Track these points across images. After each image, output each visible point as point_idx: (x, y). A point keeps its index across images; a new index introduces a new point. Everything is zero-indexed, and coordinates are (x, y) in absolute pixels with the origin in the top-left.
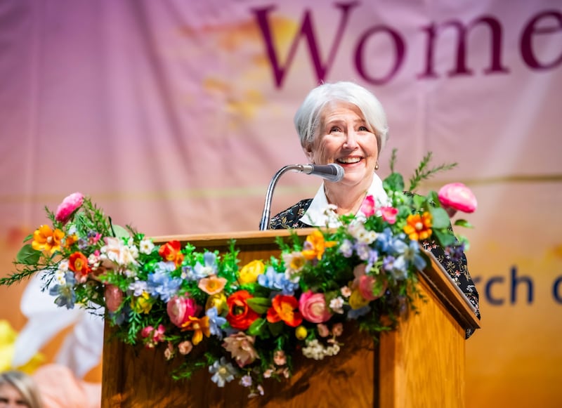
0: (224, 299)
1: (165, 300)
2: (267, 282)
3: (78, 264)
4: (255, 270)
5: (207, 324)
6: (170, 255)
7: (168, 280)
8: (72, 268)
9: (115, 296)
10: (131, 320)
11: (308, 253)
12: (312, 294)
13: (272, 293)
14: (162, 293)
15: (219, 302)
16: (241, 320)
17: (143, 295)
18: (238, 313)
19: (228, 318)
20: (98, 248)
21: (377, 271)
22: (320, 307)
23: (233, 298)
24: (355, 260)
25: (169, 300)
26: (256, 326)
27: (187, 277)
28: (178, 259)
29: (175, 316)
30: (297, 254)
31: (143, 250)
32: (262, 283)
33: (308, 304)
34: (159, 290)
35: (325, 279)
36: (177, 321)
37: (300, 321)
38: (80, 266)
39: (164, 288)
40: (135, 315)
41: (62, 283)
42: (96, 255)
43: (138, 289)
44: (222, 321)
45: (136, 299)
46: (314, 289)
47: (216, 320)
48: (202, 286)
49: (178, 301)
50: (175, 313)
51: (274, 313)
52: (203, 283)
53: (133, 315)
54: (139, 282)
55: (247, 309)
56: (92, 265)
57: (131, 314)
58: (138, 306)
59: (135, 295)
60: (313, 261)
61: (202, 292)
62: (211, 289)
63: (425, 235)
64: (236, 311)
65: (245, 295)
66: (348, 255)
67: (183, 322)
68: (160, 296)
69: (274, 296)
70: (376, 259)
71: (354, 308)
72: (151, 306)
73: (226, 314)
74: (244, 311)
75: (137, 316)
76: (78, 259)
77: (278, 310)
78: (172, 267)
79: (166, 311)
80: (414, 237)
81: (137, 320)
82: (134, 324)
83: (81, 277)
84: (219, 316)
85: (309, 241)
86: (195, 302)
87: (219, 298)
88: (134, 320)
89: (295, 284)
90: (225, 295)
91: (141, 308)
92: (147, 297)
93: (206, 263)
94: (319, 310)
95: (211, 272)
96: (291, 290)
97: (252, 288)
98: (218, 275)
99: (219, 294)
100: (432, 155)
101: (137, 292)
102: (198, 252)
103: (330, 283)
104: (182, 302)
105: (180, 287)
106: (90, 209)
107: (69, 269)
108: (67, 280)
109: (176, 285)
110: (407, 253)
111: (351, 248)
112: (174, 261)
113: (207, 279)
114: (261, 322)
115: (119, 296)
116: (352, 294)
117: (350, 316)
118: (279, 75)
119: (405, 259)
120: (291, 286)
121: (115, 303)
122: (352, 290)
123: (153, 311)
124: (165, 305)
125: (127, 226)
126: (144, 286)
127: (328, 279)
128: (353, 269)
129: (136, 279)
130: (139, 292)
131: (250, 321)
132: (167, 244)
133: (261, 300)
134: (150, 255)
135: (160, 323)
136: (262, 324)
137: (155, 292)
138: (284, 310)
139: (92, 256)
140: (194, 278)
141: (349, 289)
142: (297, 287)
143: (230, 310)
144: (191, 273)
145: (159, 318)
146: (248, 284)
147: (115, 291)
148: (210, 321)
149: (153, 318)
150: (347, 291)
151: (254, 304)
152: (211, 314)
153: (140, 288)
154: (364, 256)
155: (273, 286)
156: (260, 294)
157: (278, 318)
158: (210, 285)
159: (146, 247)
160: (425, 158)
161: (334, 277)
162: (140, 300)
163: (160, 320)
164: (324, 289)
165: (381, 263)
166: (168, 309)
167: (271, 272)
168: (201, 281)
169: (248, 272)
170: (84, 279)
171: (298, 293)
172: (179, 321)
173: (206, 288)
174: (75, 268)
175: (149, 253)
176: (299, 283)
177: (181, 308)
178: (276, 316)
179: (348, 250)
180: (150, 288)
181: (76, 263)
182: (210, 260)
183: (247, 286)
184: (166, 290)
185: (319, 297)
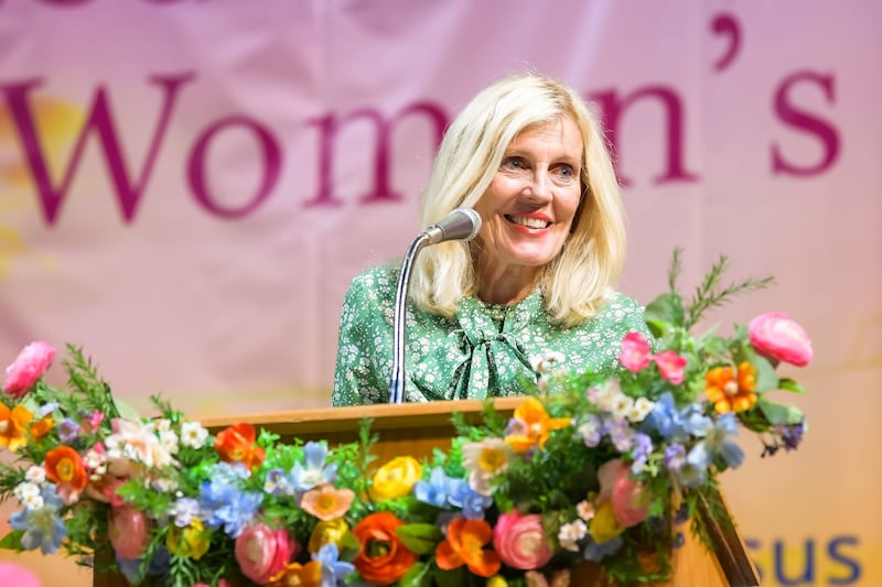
0: (344, 527)
1: (233, 532)
2: (433, 495)
3: (65, 469)
4: (405, 474)
5: (317, 576)
6: (237, 451)
7: (239, 495)
8: (53, 478)
9: (136, 527)
10: (173, 570)
11: (515, 439)
12: (521, 515)
13: (441, 516)
14: (228, 519)
15: (335, 535)
16: (382, 567)
17: (193, 524)
18: (379, 554)
19: (359, 563)
20: (99, 439)
21: (654, 470)
22: (533, 540)
23: (366, 527)
24: (604, 452)
25: (239, 533)
26: (414, 576)
27: (277, 490)
28: (251, 457)
29: (253, 563)
30: (492, 442)
31: (187, 440)
32: (422, 496)
33: (513, 535)
34: (223, 514)
35: (545, 489)
36: (258, 571)
37: (497, 567)
38: (68, 472)
39: (231, 510)
40: (181, 562)
41: (36, 506)
42: (98, 451)
43: (183, 513)
44: (345, 568)
45: (178, 532)
46: (524, 506)
47: (334, 567)
48: (307, 505)
49: (260, 535)
50: (253, 556)
51: (448, 552)
52: (308, 501)
53: (177, 562)
54: (185, 501)
55: (394, 547)
56: (93, 471)
57: (173, 560)
58: (184, 545)
59: (177, 524)
60: (524, 455)
61: (308, 515)
62: (324, 511)
63: (744, 404)
64: (374, 550)
65: (390, 521)
66: (592, 442)
67: (270, 572)
68: (223, 525)
69: (446, 522)
70: (650, 448)
71: (598, 541)
72: (207, 545)
73: (354, 557)
74: (389, 550)
75: (185, 564)
76: (64, 460)
77: (456, 546)
78: (243, 472)
79: (233, 553)
80: (722, 407)
81: (184, 569)
82: (179, 578)
83: (69, 493)
84: (340, 559)
85: (518, 418)
86: (293, 535)
87: (336, 528)
88: (179, 571)
89: (485, 498)
90: (346, 521)
91: (190, 548)
92: (200, 528)
93: (309, 462)
94: (532, 545)
95: (321, 479)
96: (478, 509)
97: (404, 507)
98: (335, 484)
99: (336, 521)
100: (726, 262)
101: (181, 518)
102: (287, 444)
103: (554, 495)
104: (268, 536)
105: (261, 510)
106: (80, 366)
107: (49, 480)
108: (45, 500)
109: (254, 505)
110: (712, 437)
111: (597, 430)
112: (245, 460)
113: (315, 493)
114: (422, 569)
115: (143, 528)
116: (596, 514)
117: (588, 556)
118: (51, 203)
119: (706, 448)
120: (478, 501)
121: (136, 541)
122: (596, 508)
123: (210, 555)
124: (231, 543)
125: (153, 397)
126: (194, 508)
127: (550, 488)
128: (597, 468)
129: (179, 494)
130: (186, 519)
131: (399, 567)
132: (230, 430)
133: (424, 529)
134: (200, 449)
135: (221, 577)
136: (423, 573)
137: (216, 518)
138: (467, 546)
139: (92, 454)
140: (291, 491)
141: (591, 505)
142: (489, 503)
143: (361, 548)
144: (283, 481)
145: (219, 567)
146: (394, 500)
147: (136, 519)
148: (325, 570)
149: (209, 566)
150: (587, 510)
151: (410, 536)
152: (324, 557)
153: (186, 511)
154: (622, 445)
155: (447, 502)
156: (419, 518)
157: (458, 559)
158: (323, 502)
159: (194, 435)
160: (715, 269)
161: (562, 484)
162: (187, 534)
163: (222, 571)
164: (543, 507)
165: (659, 456)
166: (237, 550)
167: (438, 477)
168: (306, 496)
169: (390, 478)
170: (74, 497)
171: (492, 514)
172: (262, 572)
173: (314, 508)
174: (58, 478)
175: (197, 447)
176: (493, 497)
177: (265, 547)
178: (454, 556)
179: (591, 434)
180: (204, 512)
181: (58, 467)
182: (317, 457)
183: (391, 504)
184: (236, 514)
185: (532, 522)
